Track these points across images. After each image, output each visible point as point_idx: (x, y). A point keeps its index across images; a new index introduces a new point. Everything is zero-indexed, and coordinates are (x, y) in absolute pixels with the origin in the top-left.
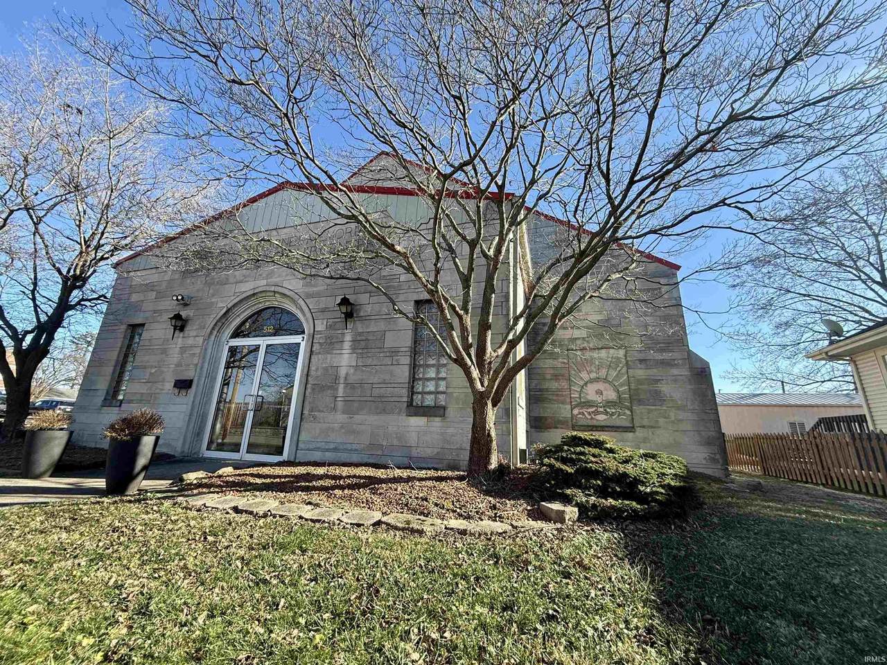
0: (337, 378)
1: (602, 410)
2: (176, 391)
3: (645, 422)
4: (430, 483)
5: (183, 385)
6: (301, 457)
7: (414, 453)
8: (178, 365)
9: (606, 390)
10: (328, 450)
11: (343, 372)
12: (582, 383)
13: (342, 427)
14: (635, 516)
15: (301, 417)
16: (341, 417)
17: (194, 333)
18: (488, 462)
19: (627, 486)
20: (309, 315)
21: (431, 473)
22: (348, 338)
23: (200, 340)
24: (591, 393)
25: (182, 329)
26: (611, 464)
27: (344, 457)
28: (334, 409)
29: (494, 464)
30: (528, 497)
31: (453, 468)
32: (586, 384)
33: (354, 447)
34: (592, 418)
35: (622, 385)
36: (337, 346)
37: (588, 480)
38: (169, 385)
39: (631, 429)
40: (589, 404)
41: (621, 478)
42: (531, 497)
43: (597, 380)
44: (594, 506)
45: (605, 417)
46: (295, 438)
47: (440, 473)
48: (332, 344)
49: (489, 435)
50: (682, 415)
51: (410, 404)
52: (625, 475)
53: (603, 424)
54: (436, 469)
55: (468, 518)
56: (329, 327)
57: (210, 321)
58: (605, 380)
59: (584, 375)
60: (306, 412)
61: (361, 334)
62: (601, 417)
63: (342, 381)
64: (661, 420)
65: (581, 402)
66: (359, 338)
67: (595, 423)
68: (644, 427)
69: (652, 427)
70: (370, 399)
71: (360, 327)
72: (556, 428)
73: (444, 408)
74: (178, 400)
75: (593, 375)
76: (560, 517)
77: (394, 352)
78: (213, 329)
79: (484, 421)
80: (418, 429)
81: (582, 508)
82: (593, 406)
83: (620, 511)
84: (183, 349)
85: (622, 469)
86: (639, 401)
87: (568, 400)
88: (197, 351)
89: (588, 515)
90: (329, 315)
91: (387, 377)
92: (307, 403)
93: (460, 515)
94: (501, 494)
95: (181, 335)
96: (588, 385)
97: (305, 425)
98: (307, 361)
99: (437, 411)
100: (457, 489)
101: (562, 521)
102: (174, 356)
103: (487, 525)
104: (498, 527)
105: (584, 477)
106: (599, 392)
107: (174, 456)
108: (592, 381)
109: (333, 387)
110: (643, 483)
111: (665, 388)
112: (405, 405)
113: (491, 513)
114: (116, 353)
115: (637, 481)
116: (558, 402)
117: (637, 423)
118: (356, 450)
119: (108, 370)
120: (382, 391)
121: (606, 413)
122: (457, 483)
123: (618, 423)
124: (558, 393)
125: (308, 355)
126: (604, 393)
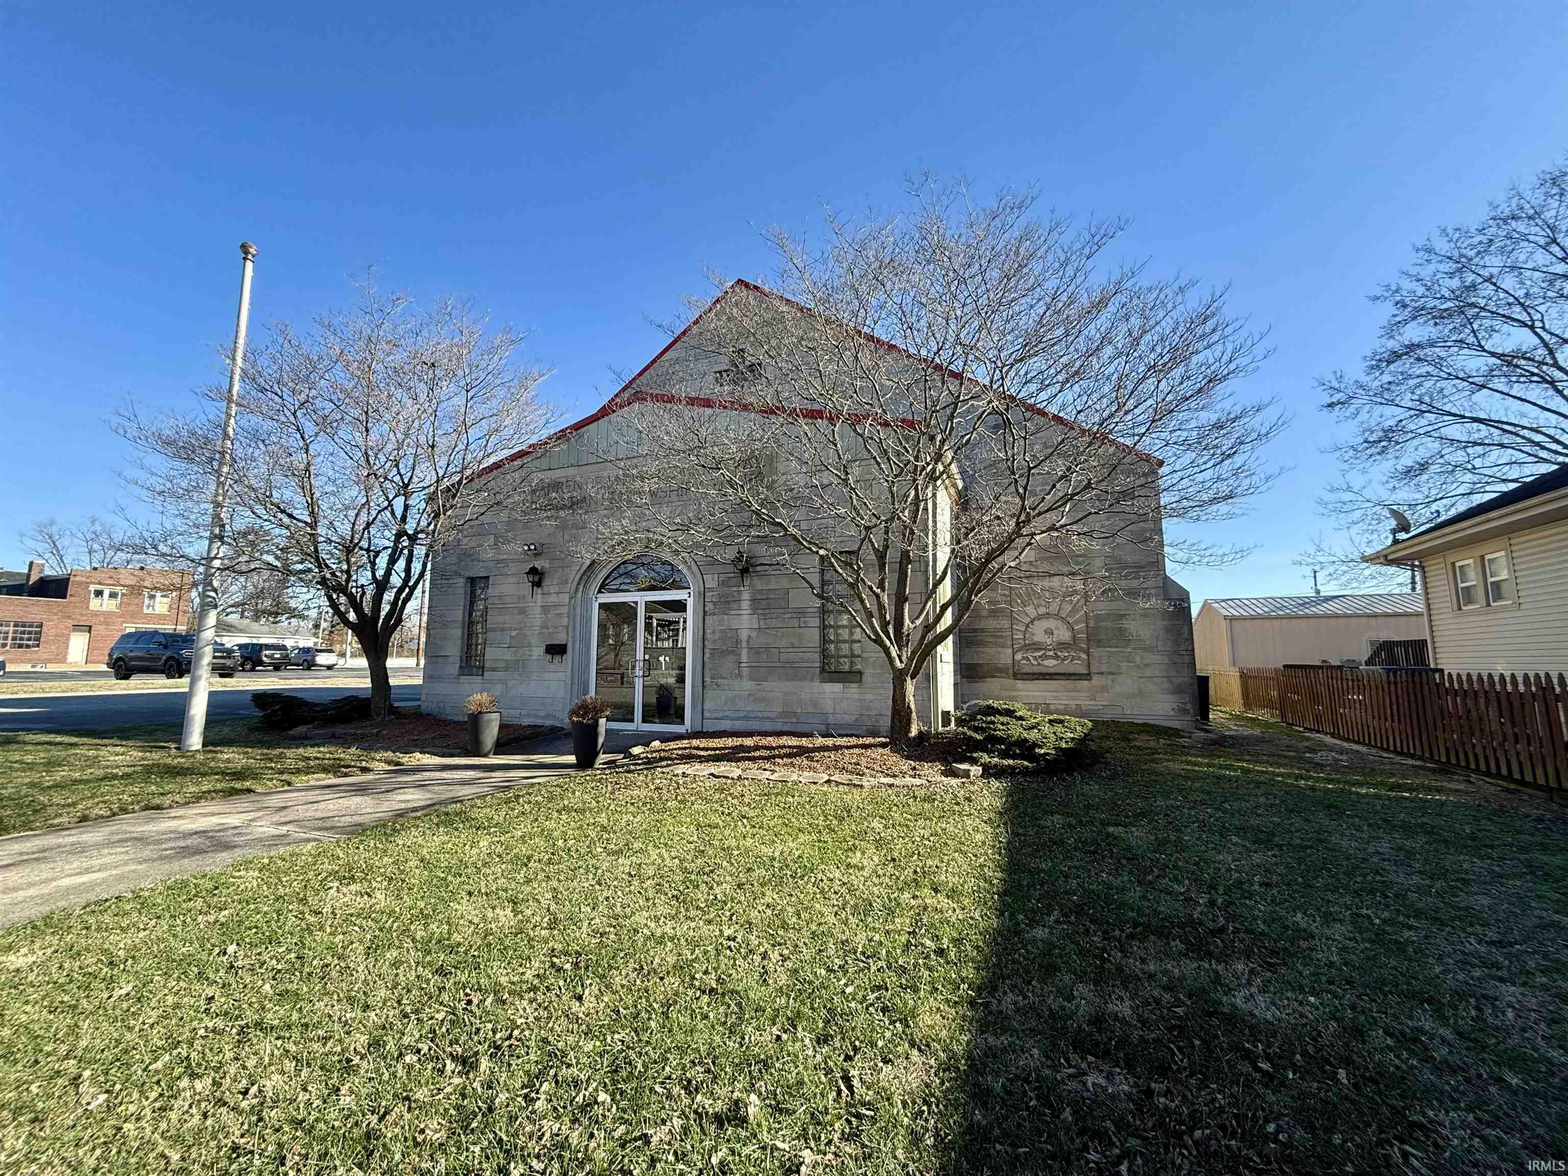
0: (738, 642)
1: (1051, 653)
2: (549, 657)
3: (1104, 669)
4: (856, 751)
5: (556, 650)
6: (709, 727)
7: (831, 720)
8: (544, 626)
9: (1057, 628)
10: (738, 719)
11: (744, 635)
12: (1027, 620)
13: (750, 695)
14: (1025, 772)
15: (703, 685)
16: (747, 685)
17: (556, 589)
18: (909, 731)
19: (1026, 749)
20: (695, 568)
21: (853, 741)
22: (746, 596)
23: (565, 598)
24: (1038, 633)
25: (538, 584)
26: (1016, 731)
27: (755, 726)
28: (740, 676)
29: (914, 732)
30: (944, 760)
31: (874, 734)
32: (1032, 622)
33: (766, 714)
34: (1039, 664)
35: (1077, 622)
36: (735, 606)
37: (993, 746)
38: (539, 651)
39: (1087, 676)
40: (1036, 647)
41: (1022, 743)
42: (946, 759)
43: (1047, 616)
44: (996, 766)
45: (1054, 662)
46: (700, 708)
47: (861, 741)
48: (727, 603)
49: (909, 707)
50: (1150, 658)
51: (823, 670)
52: (1026, 740)
53: (1051, 671)
54: (857, 736)
55: (894, 776)
56: (723, 584)
57: (574, 575)
58: (1057, 616)
59: (1030, 610)
60: (707, 679)
61: (761, 591)
62: (1051, 663)
63: (744, 645)
64: (1124, 665)
65: (1025, 645)
66: (759, 597)
67: (1044, 671)
68: (1102, 673)
69: (1113, 674)
70: (778, 664)
71: (759, 584)
72: (994, 677)
73: (860, 673)
74: (552, 667)
75: (1042, 610)
76: (966, 774)
77: (800, 613)
78: (579, 584)
79: (904, 696)
80: (832, 696)
81: (986, 768)
82: (1040, 649)
83: (1013, 768)
84: (546, 609)
85: (1025, 735)
86: (1099, 641)
87: (1009, 643)
88: (565, 610)
89: (989, 772)
90: (720, 569)
91: (795, 642)
92: (707, 669)
93: (888, 775)
94: (920, 758)
95: (539, 591)
96: (1036, 623)
97: (709, 694)
98: (701, 624)
99: (853, 676)
100: (882, 755)
101: (968, 777)
102: (536, 617)
103: (909, 780)
104: (917, 781)
105: (991, 743)
106: (1049, 632)
107: (563, 729)
108: (1039, 617)
109: (734, 650)
110: (1040, 747)
111: (1132, 626)
112: (818, 670)
113: (911, 773)
114: (461, 612)
115: (1035, 745)
116: (996, 644)
117: (1094, 669)
118: (768, 718)
119: (456, 633)
120: (792, 656)
121: (1057, 657)
122: (880, 750)
123: (1071, 670)
124: (996, 633)
125: (701, 616)
126: (1055, 632)
